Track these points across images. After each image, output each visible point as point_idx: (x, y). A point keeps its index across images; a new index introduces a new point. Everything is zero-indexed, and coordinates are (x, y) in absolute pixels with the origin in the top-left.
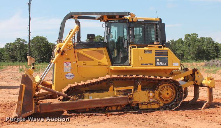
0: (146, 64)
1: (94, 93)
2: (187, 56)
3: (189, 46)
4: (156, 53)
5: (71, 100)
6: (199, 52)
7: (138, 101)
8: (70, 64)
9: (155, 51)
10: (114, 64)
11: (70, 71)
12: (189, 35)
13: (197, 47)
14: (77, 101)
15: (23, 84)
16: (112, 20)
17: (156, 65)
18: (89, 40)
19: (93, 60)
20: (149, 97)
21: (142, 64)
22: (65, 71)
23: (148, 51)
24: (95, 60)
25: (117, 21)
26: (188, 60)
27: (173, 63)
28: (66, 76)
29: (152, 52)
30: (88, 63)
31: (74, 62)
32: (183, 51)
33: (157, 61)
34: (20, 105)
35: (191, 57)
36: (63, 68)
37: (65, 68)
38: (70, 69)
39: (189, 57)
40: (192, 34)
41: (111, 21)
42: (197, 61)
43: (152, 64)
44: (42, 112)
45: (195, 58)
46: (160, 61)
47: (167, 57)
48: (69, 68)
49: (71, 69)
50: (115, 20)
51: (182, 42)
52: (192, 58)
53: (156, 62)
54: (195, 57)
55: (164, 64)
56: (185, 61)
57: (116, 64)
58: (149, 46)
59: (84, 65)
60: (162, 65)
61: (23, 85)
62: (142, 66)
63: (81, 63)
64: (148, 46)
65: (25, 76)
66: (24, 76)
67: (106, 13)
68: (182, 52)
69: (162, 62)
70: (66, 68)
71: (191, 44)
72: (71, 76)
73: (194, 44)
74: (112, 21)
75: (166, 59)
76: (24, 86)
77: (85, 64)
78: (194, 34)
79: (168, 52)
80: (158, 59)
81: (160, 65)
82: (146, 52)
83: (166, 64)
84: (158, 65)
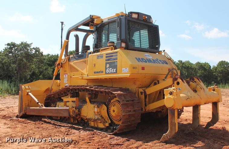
0: (97, 72)
4: (106, 57)
7: (86, 116)
8: (67, 76)
9: (106, 54)
11: (67, 82)
17: (106, 73)
20: (94, 112)
21: (95, 73)
22: (64, 82)
24: (80, 71)
27: (123, 69)
29: (103, 56)
33: (107, 67)
36: (64, 79)
38: (67, 80)
47: (117, 61)
53: (106, 69)
55: (114, 70)
58: (101, 50)
59: (73, 76)
60: (111, 73)
63: (72, 74)
75: (115, 64)
77: (74, 74)
79: (118, 54)
80: (108, 65)
81: (110, 72)
82: (98, 57)
83: (115, 71)
84: (107, 72)
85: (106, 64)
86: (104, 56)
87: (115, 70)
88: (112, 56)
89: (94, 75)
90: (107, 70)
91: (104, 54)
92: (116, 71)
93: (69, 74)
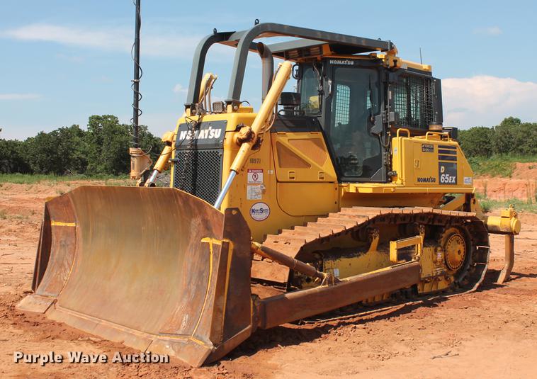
0: (424, 180)
1: (342, 259)
2: (94, 164)
3: (100, 142)
4: (440, 152)
5: (324, 284)
6: (121, 157)
8: (260, 175)
9: (439, 147)
10: (344, 179)
11: (260, 197)
12: (98, 118)
13: (118, 145)
14: (338, 285)
15: (227, 241)
16: (339, 59)
17: (440, 183)
18: (285, 108)
19: (308, 165)
20: (435, 262)
21: (419, 180)
22: (249, 198)
23: (428, 146)
24: (313, 164)
25: (352, 63)
26: (98, 173)
27: (465, 178)
28: (253, 211)
29: (433, 149)
30: (300, 174)
31: (270, 170)
32: (83, 153)
33: (442, 171)
34: (222, 312)
35: (103, 167)
36: (245, 187)
37: (249, 188)
38: (261, 192)
39: (99, 168)
40: (105, 117)
41: (335, 62)
42: (118, 175)
43: (434, 180)
44: (268, 326)
45: (114, 170)
46: (445, 173)
48: (258, 189)
49: (264, 192)
50: (345, 59)
51: (81, 133)
52: (106, 169)
53: (440, 174)
54: (114, 168)
55: (452, 179)
56: (91, 176)
57: (351, 179)
58: (429, 134)
59: (291, 178)
61: (228, 243)
62: (419, 183)
63: (285, 174)
64: (427, 133)
65: (234, 212)
66: (231, 213)
67: (344, 37)
68: (83, 156)
69: (448, 175)
70: (253, 187)
71: (105, 137)
72: (262, 211)
73: (112, 138)
74: (339, 62)
75: (454, 167)
76: (232, 246)
77: (292, 175)
78: (109, 116)
79: (457, 150)
80: (443, 167)
81: (446, 182)
82: (424, 148)
83: (454, 181)
84: (442, 182)
85: (440, 164)
86: (436, 149)
87: (454, 178)
88: (448, 152)
89: (418, 186)
90: (442, 178)
91: (436, 144)
92: (456, 179)
93: (272, 172)
